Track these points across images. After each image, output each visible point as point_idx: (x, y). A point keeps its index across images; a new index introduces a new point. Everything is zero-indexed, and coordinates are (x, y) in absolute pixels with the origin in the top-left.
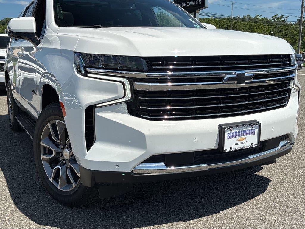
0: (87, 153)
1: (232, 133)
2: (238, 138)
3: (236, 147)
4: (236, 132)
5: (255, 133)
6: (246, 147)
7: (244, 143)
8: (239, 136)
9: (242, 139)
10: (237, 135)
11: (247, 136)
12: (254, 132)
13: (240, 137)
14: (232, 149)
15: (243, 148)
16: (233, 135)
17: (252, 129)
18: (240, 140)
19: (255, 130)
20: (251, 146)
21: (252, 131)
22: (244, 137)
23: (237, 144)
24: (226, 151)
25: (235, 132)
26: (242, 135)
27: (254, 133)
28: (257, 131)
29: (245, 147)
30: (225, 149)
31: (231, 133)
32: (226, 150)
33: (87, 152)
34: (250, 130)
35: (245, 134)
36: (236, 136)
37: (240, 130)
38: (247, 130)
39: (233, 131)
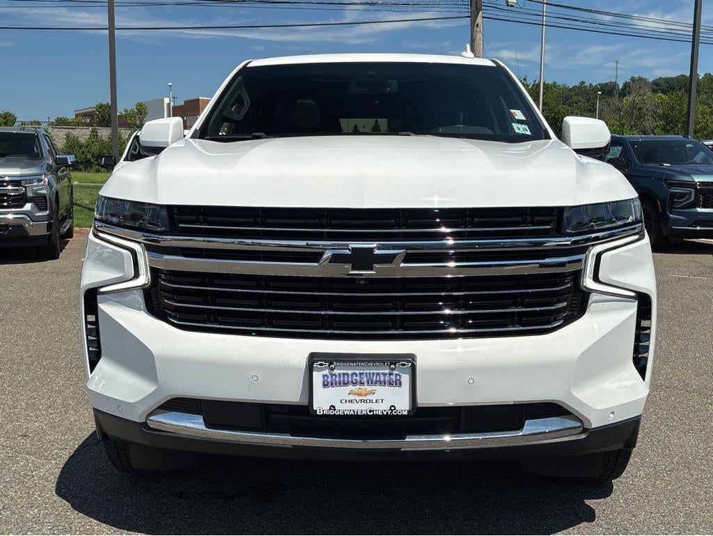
0: (90, 375)
1: (335, 375)
2: (351, 387)
3: (345, 408)
4: (347, 374)
5: (403, 383)
6: (373, 411)
7: (371, 401)
8: (354, 384)
9: (363, 392)
10: (348, 381)
11: (378, 388)
12: (399, 380)
13: (358, 386)
14: (335, 410)
15: (364, 413)
16: (337, 379)
17: (390, 374)
18: (359, 395)
19: (400, 376)
20: (389, 412)
21: (393, 377)
22: (370, 388)
23: (351, 401)
24: (318, 413)
25: (344, 374)
26: (362, 384)
27: (398, 383)
28: (406, 379)
29: (370, 411)
30: (315, 408)
31: (332, 375)
32: (318, 411)
33: (91, 373)
34: (384, 374)
35: (370, 383)
36: (346, 384)
37: (358, 372)
38: (378, 374)
39: (336, 372)
